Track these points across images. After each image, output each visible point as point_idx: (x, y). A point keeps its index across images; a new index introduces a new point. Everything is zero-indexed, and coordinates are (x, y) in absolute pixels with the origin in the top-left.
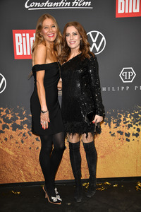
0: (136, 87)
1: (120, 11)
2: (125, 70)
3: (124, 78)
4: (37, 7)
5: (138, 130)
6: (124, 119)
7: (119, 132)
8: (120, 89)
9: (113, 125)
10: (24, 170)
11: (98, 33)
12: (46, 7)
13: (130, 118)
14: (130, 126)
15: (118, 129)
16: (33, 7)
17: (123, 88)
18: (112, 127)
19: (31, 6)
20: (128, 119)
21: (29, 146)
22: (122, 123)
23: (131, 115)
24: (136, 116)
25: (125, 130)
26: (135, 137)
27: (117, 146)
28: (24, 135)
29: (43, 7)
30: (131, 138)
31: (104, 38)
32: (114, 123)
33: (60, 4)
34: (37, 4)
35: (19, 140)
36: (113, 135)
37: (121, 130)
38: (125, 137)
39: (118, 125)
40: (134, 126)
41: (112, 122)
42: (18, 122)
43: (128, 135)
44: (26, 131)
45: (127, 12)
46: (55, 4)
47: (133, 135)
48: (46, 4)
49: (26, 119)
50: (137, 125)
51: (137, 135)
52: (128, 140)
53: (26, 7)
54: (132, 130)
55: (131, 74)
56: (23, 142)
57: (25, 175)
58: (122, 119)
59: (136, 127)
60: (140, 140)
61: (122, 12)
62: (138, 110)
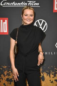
4: (8, 5)
7: (56, 80)
11: (43, 21)
12: (13, 5)
18: (51, 77)
19: (4, 4)
29: (11, 5)
32: (52, 74)
33: (21, 4)
34: (8, 3)
36: (52, 82)
39: (55, 76)
41: (51, 74)
46: (18, 4)
48: (13, 3)
53: (1, 5)
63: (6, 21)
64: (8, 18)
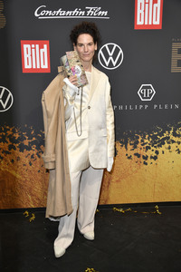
0: (156, 106)
1: (139, 22)
2: (144, 87)
3: (142, 95)
4: (48, 15)
5: (157, 152)
6: (142, 141)
7: (136, 154)
8: (138, 107)
9: (130, 147)
10: (32, 195)
11: (115, 45)
12: (59, 15)
13: (149, 139)
14: (148, 148)
15: (135, 151)
16: (44, 16)
17: (141, 106)
18: (129, 149)
19: (42, 14)
20: (146, 141)
21: (38, 169)
22: (139, 145)
23: (150, 136)
24: (154, 137)
25: (143, 153)
26: (153, 160)
27: (134, 169)
28: (32, 157)
29: (55, 16)
30: (149, 161)
31: (121, 51)
32: (131, 144)
33: (74, 13)
34: (48, 12)
35: (27, 162)
36: (130, 158)
37: (139, 152)
38: (143, 160)
39: (135, 147)
40: (152, 148)
41: (129, 144)
42: (26, 143)
43: (145, 158)
44: (35, 153)
45: (146, 23)
47: (151, 157)
48: (58, 12)
49: (34, 139)
50: (155, 147)
51: (155, 158)
52: (146, 164)
53: (36, 15)
54: (150, 153)
55: (150, 91)
56: (31, 164)
57: (33, 200)
58: (139, 140)
59: (155, 149)
60: (159, 163)
61: (142, 23)
62: (157, 131)
63: (45, 46)
64: (48, 42)
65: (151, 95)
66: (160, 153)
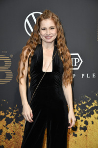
0: (83, 75)
5: (86, 123)
13: (77, 109)
14: (77, 118)
23: (78, 106)
24: (83, 107)
26: (82, 131)
30: (78, 132)
38: (72, 132)
40: (82, 118)
43: (75, 129)
47: (81, 128)
50: (84, 117)
51: (85, 129)
52: (76, 135)
54: (80, 123)
55: (77, 60)
59: (84, 119)
60: (88, 134)
62: (86, 100)
65: (78, 64)
66: (90, 123)
